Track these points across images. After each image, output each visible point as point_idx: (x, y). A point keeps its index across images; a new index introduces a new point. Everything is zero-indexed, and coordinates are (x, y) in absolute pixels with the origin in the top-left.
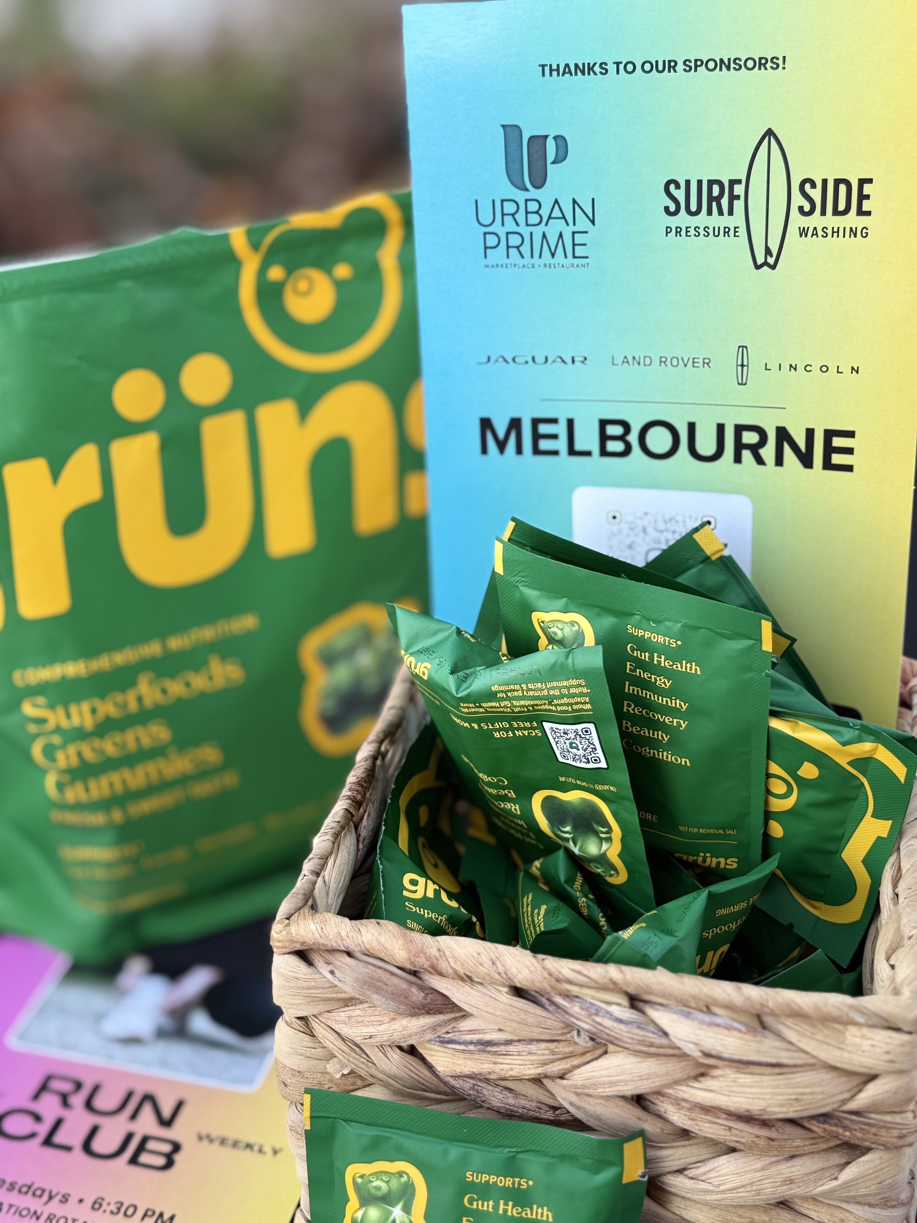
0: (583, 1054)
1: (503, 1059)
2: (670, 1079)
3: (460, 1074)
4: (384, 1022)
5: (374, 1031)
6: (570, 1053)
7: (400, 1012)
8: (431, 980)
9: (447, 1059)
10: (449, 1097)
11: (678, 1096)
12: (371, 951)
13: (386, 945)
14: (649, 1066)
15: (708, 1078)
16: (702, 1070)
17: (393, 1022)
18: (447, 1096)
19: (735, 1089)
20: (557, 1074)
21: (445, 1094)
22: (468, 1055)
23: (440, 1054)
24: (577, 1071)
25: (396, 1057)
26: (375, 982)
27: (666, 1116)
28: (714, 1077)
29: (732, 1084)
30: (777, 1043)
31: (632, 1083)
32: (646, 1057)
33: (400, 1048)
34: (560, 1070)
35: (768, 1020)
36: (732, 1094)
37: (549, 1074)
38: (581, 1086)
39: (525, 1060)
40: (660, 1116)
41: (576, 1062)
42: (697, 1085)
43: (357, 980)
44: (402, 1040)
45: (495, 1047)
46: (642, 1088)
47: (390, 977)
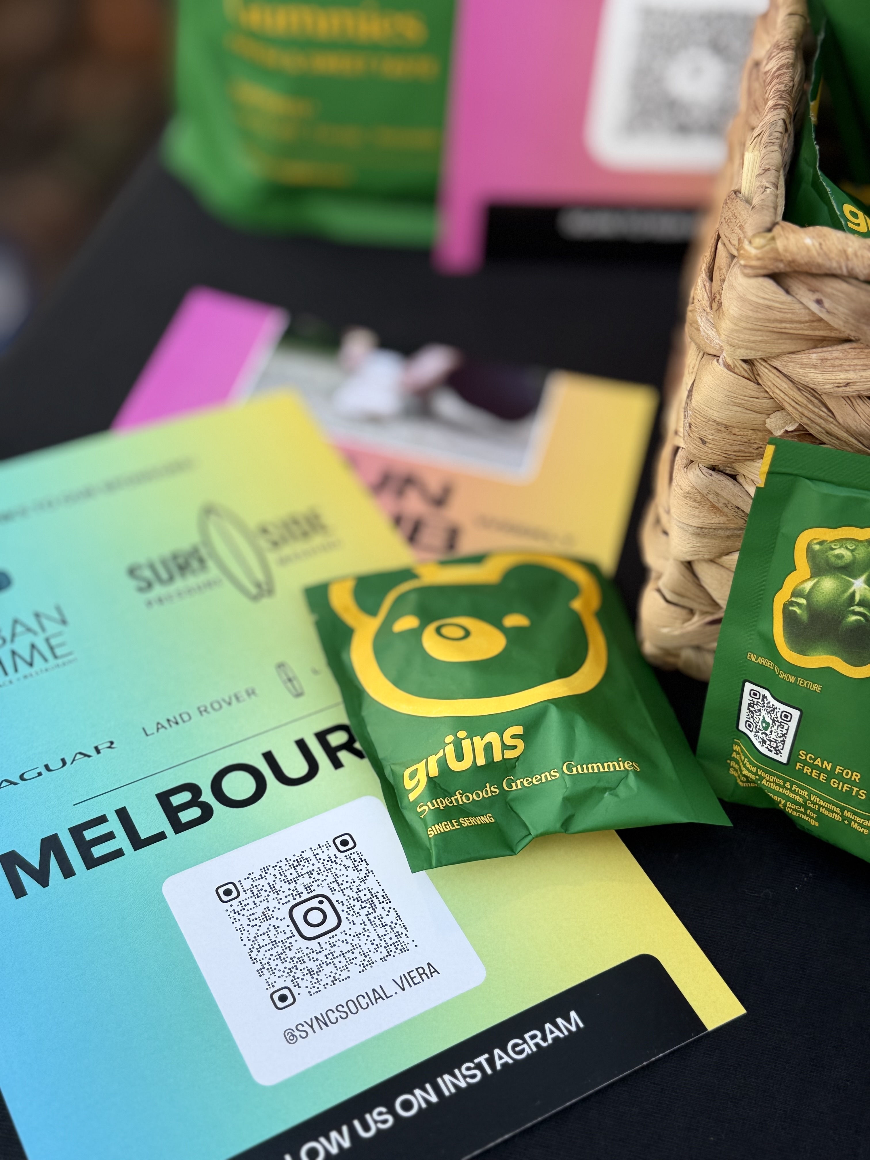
5: (854, 377)
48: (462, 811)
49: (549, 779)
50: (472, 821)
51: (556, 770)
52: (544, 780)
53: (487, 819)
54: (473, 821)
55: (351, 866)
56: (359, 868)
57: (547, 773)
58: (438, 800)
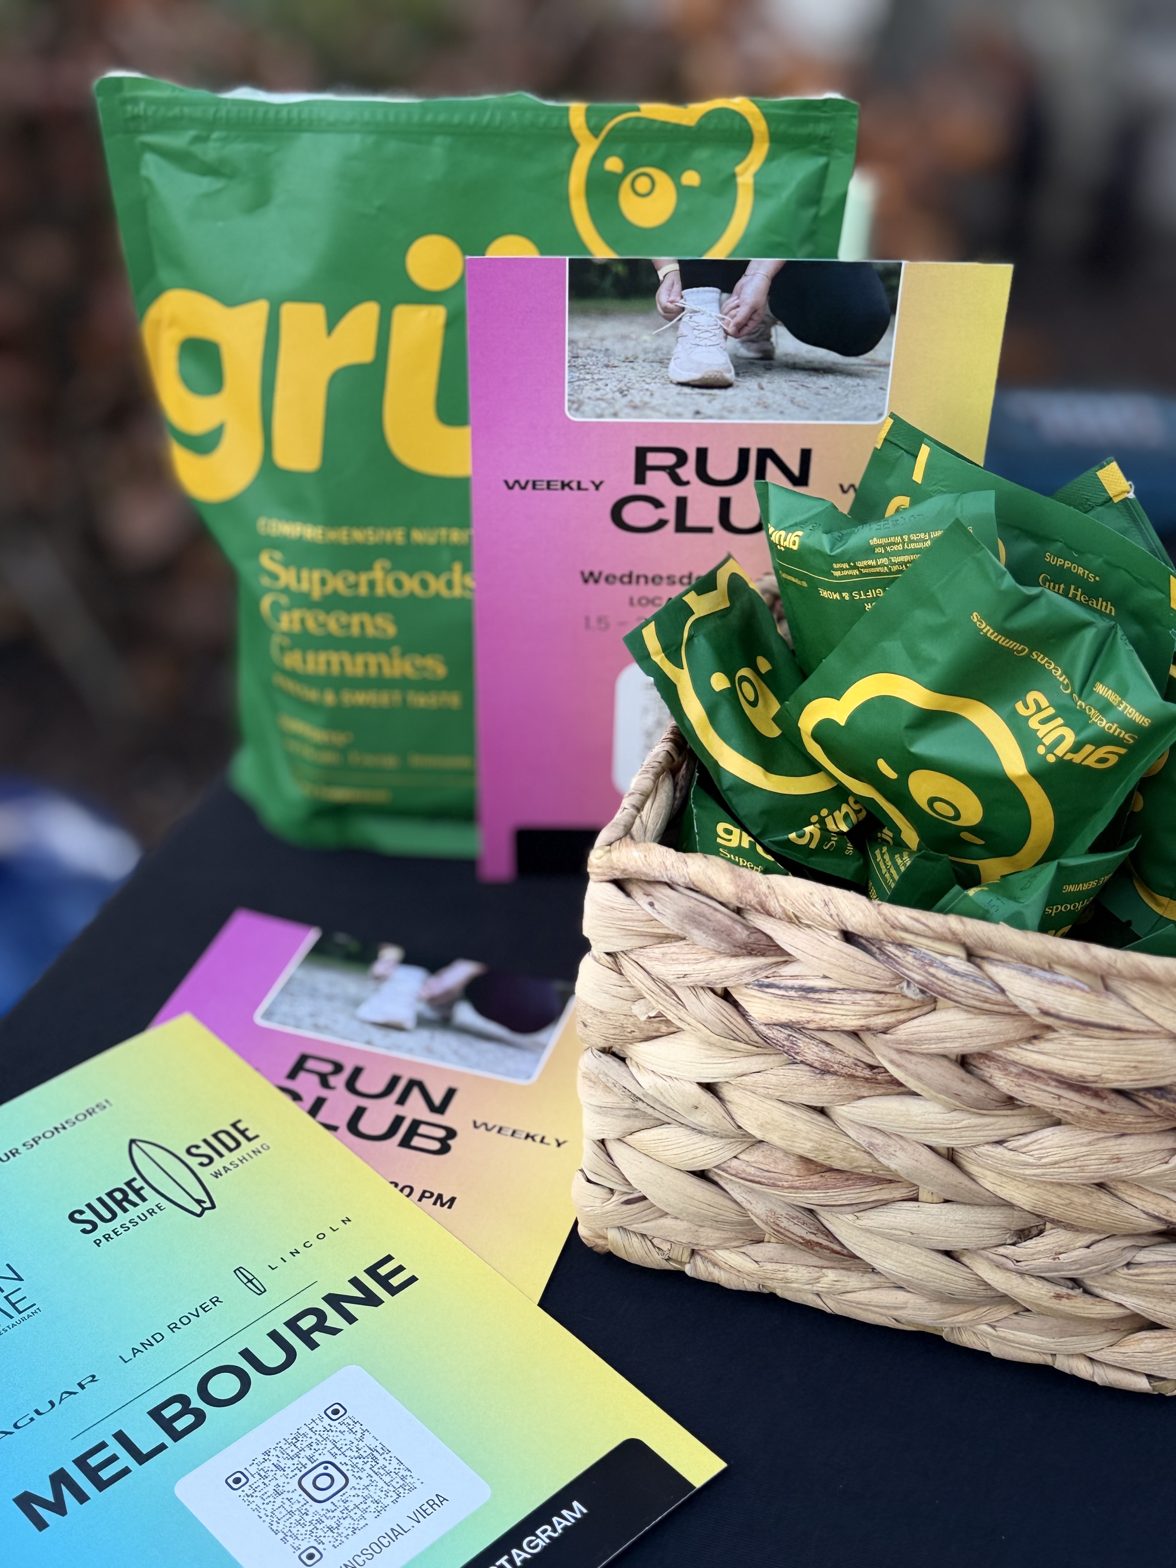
0: (910, 1009)
1: (824, 1007)
2: (1002, 1038)
3: (776, 1022)
4: (702, 960)
5: (689, 970)
6: (897, 1007)
7: (721, 951)
8: (756, 920)
9: (763, 1005)
11: (1009, 1058)
14: (980, 1023)
15: (1042, 1041)
16: (1037, 1032)
17: (711, 962)
19: (1071, 1052)
20: (880, 1027)
22: (787, 1002)
23: (757, 999)
24: (902, 1026)
25: (710, 1002)
26: (697, 918)
27: (992, 1081)
28: (1048, 1040)
29: (1068, 1047)
30: (1121, 1007)
31: (960, 1040)
32: (979, 1014)
33: (712, 991)
34: (885, 1023)
35: (1114, 984)
36: (1066, 1058)
37: (872, 1026)
38: (905, 1041)
39: (848, 1010)
40: (985, 1081)
41: (902, 1016)
42: (1030, 1047)
43: (677, 914)
44: (717, 985)
45: (817, 994)
46: (970, 1046)
47: (714, 914)
55: (347, 1429)
56: (354, 1430)
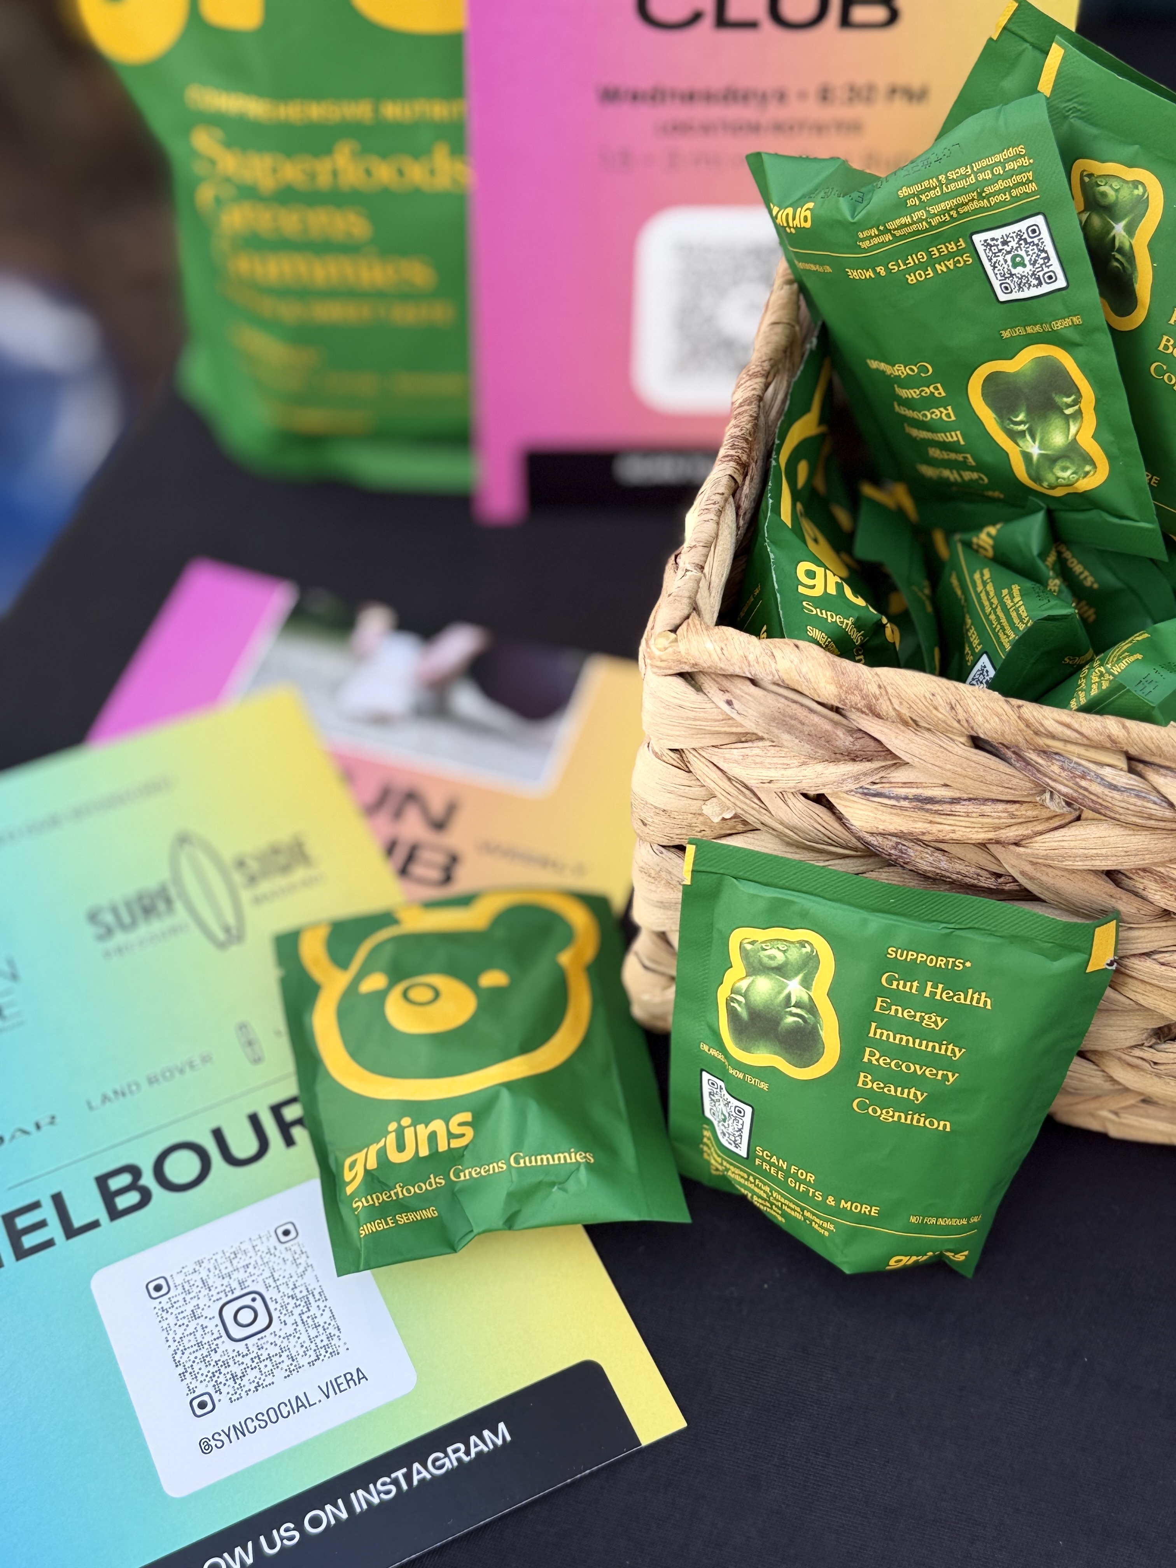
0: (1048, 821)
1: (945, 819)
3: (882, 831)
4: (792, 766)
5: (776, 775)
6: (1034, 817)
7: (816, 756)
8: (860, 721)
9: (866, 813)
10: (859, 853)
12: (787, 682)
13: (810, 676)
17: (804, 767)
18: (856, 851)
20: (1011, 839)
21: (855, 849)
22: (898, 812)
23: (858, 806)
24: (1036, 838)
25: (799, 805)
26: (787, 719)
27: (1144, 893)
33: (805, 795)
34: (1018, 836)
37: (1000, 839)
38: (1040, 855)
39: (974, 823)
40: (1136, 894)
41: (1040, 827)
43: (763, 715)
44: (813, 789)
45: (936, 805)
47: (809, 715)
48: (403, 1206)
49: (497, 1171)
50: (410, 1217)
51: (503, 1161)
52: (491, 1172)
53: (429, 1213)
54: (413, 1216)
57: (495, 1164)
58: (374, 1196)
